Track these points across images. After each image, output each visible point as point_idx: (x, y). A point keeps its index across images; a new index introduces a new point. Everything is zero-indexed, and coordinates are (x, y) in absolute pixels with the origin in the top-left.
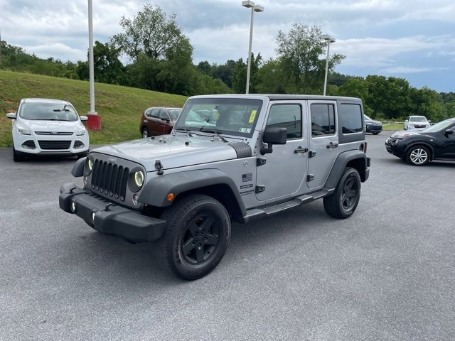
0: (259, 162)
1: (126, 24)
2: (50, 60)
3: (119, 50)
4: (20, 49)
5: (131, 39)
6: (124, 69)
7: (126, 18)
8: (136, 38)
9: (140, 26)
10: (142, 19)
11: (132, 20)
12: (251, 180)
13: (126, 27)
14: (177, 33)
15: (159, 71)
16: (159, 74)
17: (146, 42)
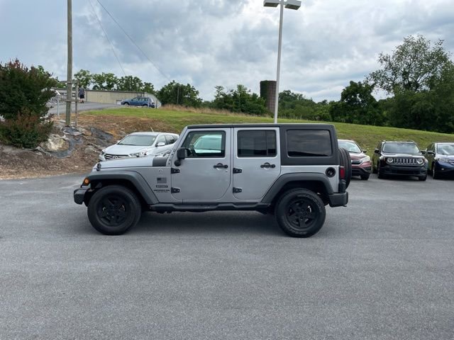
0: (173, 171)
1: (385, 60)
2: (324, 102)
3: (373, 86)
4: (301, 95)
5: (389, 74)
6: (376, 105)
7: (384, 54)
8: (395, 71)
9: (399, 59)
10: (402, 52)
11: (391, 54)
12: (166, 182)
13: (384, 62)
14: (444, 59)
15: (414, 103)
16: (414, 106)
17: (405, 74)
